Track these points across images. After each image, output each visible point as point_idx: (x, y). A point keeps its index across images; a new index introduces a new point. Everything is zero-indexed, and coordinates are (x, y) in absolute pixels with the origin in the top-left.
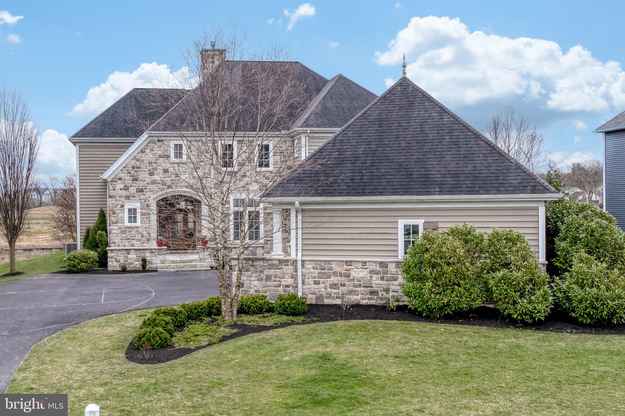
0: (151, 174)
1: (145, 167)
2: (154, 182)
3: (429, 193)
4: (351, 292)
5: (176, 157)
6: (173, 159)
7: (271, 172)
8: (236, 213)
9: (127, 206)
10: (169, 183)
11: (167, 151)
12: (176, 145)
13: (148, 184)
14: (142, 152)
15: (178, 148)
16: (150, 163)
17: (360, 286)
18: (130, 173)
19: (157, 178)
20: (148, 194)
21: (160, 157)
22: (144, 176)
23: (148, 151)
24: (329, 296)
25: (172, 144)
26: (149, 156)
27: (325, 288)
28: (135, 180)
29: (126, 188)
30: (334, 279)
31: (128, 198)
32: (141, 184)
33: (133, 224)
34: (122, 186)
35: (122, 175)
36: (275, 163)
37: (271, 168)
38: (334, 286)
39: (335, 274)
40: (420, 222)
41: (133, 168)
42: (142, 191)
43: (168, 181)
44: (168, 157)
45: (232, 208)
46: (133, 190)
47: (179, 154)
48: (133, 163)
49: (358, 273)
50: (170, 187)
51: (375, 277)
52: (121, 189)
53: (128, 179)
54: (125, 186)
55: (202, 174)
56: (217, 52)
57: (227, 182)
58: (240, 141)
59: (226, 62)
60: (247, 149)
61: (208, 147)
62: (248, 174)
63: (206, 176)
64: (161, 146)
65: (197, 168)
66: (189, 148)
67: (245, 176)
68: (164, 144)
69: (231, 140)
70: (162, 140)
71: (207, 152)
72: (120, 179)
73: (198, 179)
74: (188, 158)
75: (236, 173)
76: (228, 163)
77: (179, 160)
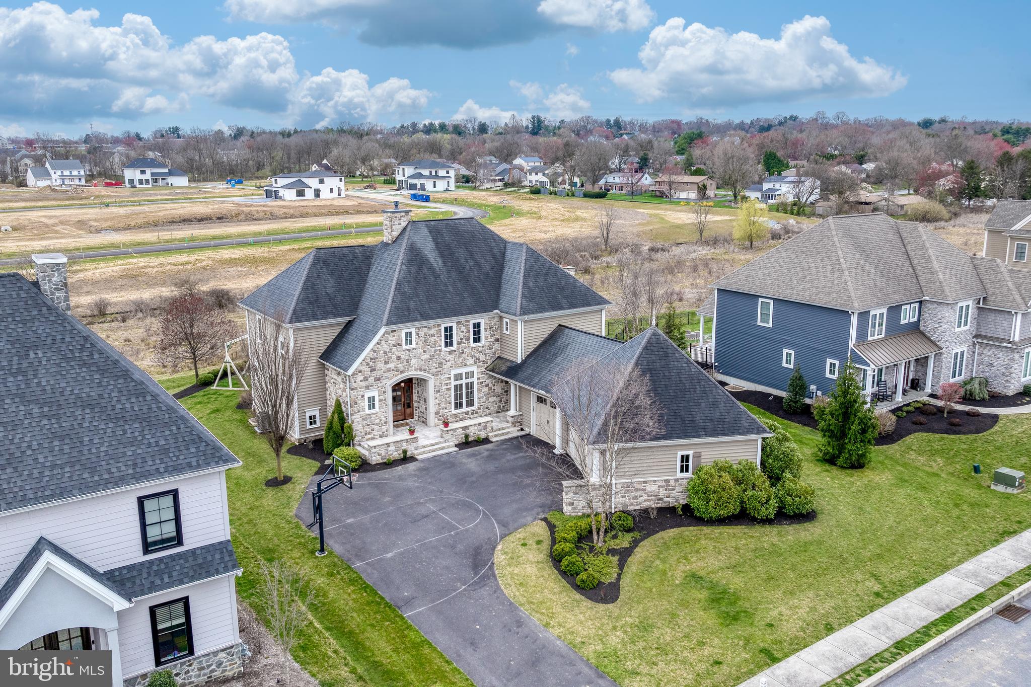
0: (386, 363)
1: (382, 357)
2: (389, 370)
3: (699, 436)
4: (646, 501)
5: (407, 344)
6: (404, 347)
7: (483, 347)
8: (456, 386)
9: (368, 394)
10: (402, 369)
11: (399, 339)
12: (406, 333)
13: (384, 372)
14: (379, 344)
15: (408, 335)
16: (385, 353)
17: (652, 496)
18: (368, 364)
19: (391, 365)
20: (384, 382)
21: (394, 346)
22: (380, 365)
23: (383, 342)
24: (632, 504)
25: (404, 332)
26: (385, 347)
27: (629, 500)
28: (373, 370)
29: (366, 379)
30: (635, 494)
31: (367, 387)
32: (378, 374)
33: (372, 411)
34: (362, 378)
35: (362, 368)
36: (486, 338)
37: (483, 342)
38: (635, 498)
39: (636, 490)
40: (690, 453)
41: (371, 359)
42: (379, 379)
43: (401, 367)
44: (400, 345)
45: (453, 383)
46: (371, 380)
47: (409, 341)
48: (371, 355)
49: (651, 488)
50: (402, 372)
51: (661, 489)
52: (361, 381)
53: (366, 370)
54: (365, 378)
55: (429, 356)
56: (403, 214)
57: (449, 361)
58: (458, 323)
59: (413, 223)
60: (463, 329)
61: (433, 331)
62: (465, 350)
63: (432, 357)
64: (394, 336)
65: (425, 351)
66: (418, 334)
67: (463, 353)
68: (396, 334)
69: (451, 322)
70: (395, 331)
71: (433, 336)
72: (360, 372)
73: (425, 361)
74: (417, 344)
75: (455, 351)
76: (449, 343)
77: (409, 347)
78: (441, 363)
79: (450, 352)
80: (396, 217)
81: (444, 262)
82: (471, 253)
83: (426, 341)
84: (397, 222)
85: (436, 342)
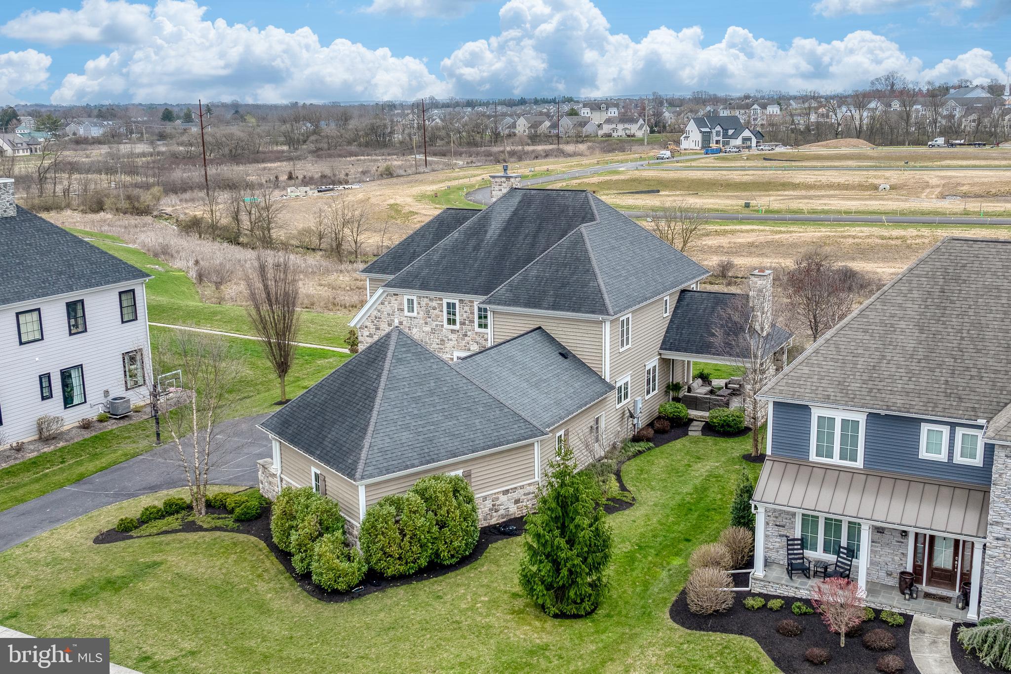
0: (390, 325)
1: (386, 318)
5: (408, 311)
6: (406, 313)
11: (401, 304)
12: (408, 300)
14: (382, 303)
15: (411, 302)
16: (389, 314)
18: (373, 322)
21: (396, 309)
22: (384, 326)
23: (386, 303)
25: (406, 298)
28: (378, 329)
34: (368, 333)
35: (367, 324)
37: (489, 330)
41: (376, 318)
44: (402, 310)
47: (411, 309)
48: (374, 313)
52: (367, 336)
53: (373, 328)
54: (370, 334)
55: (430, 330)
57: (451, 340)
58: (461, 301)
59: (513, 190)
60: (467, 308)
61: (434, 304)
62: (469, 333)
63: (433, 331)
64: (396, 300)
65: (426, 323)
66: (419, 304)
67: (466, 335)
68: (399, 298)
69: (453, 298)
70: (397, 295)
71: (434, 309)
72: (366, 327)
73: (427, 333)
74: (418, 313)
75: (458, 331)
76: (451, 321)
77: (410, 314)
78: (442, 340)
79: (453, 331)
80: (496, 182)
81: (500, 236)
83: (428, 312)
84: (497, 188)
85: (437, 316)
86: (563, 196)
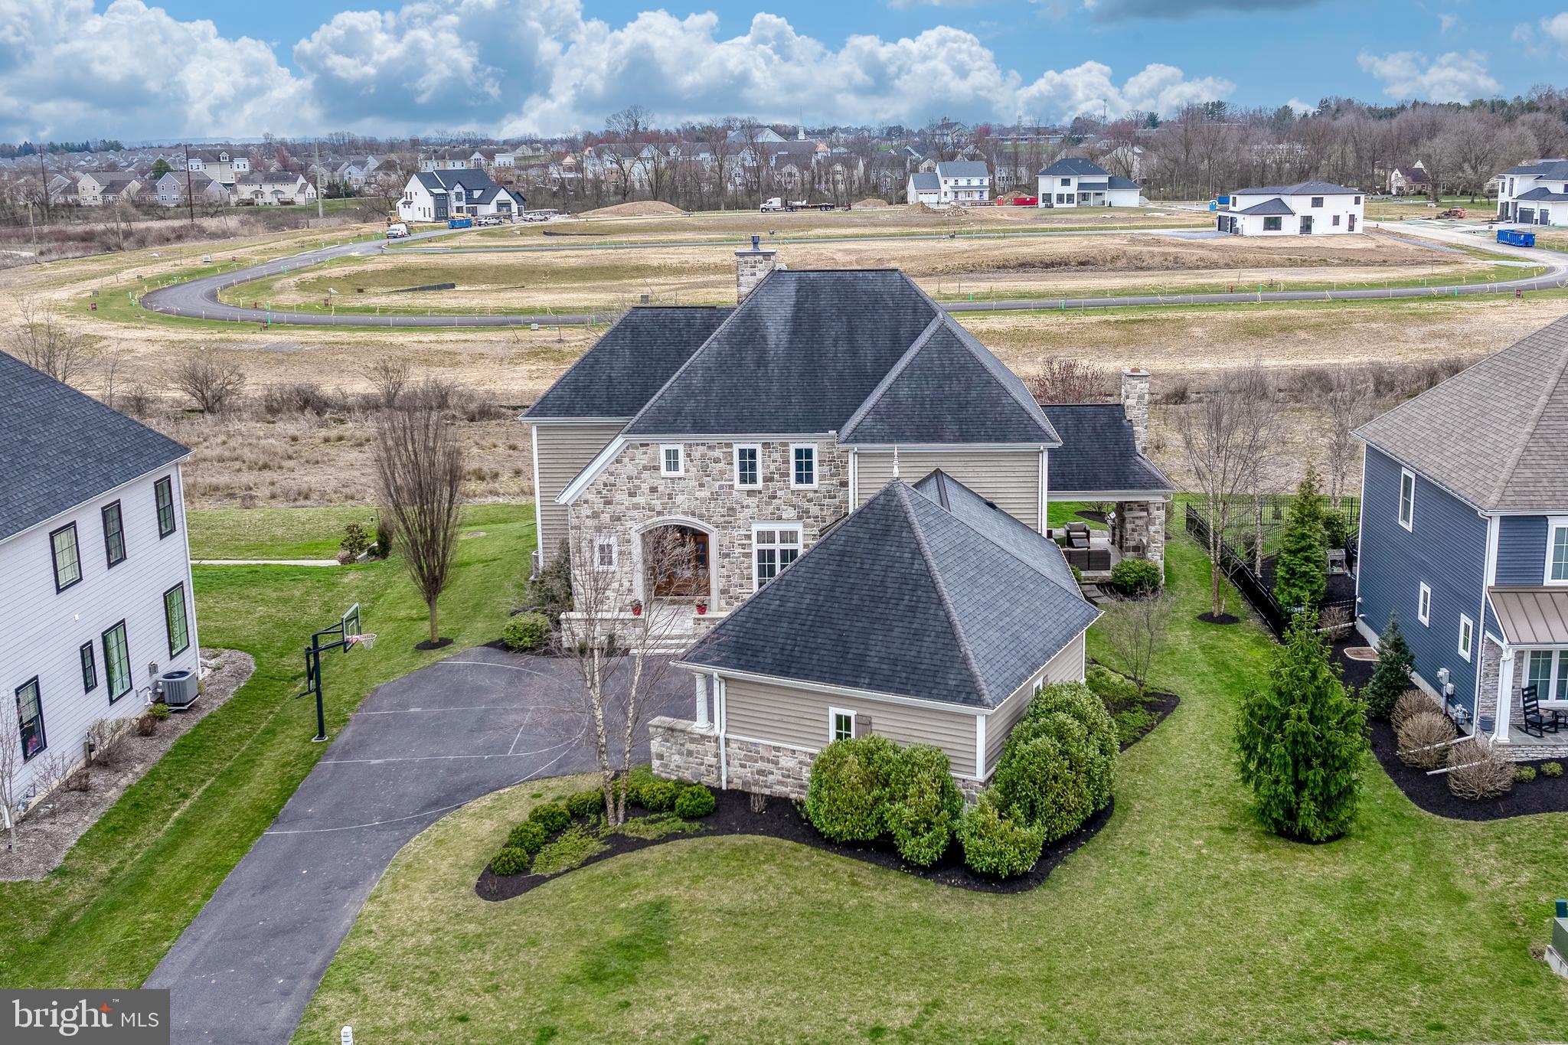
0: (632, 494)
1: (623, 484)
2: (636, 507)
4: (780, 783)
5: (669, 469)
6: (664, 472)
7: (816, 492)
8: (761, 553)
9: (600, 541)
10: (659, 508)
11: (654, 459)
12: (668, 452)
13: (628, 509)
14: (618, 461)
15: (672, 455)
16: (630, 478)
17: (789, 776)
18: (600, 493)
19: (640, 500)
20: (629, 524)
21: (645, 468)
22: (621, 497)
23: (626, 460)
24: (756, 783)
25: (663, 448)
26: (629, 468)
27: (752, 773)
28: (608, 503)
29: (595, 515)
30: (760, 765)
31: (598, 530)
32: (619, 509)
33: (606, 568)
34: (589, 512)
35: (589, 497)
36: (822, 477)
37: (815, 485)
38: (761, 772)
39: (762, 758)
40: (851, 713)
41: (605, 485)
42: (619, 519)
43: (657, 504)
44: (657, 468)
45: (756, 547)
46: (605, 518)
47: (673, 465)
48: (604, 478)
49: (787, 762)
50: (659, 513)
51: (805, 769)
52: (588, 517)
53: (598, 503)
54: (594, 512)
55: (708, 494)
56: (761, 258)
57: (748, 507)
58: (766, 445)
59: (776, 274)
60: (776, 456)
61: (717, 453)
62: (779, 493)
63: (715, 497)
64: (645, 453)
65: (701, 485)
66: (689, 455)
67: (775, 497)
68: (650, 450)
69: (753, 442)
70: (648, 445)
71: (717, 461)
72: (586, 502)
73: (703, 501)
74: (687, 471)
75: (760, 492)
76: (748, 475)
77: (673, 474)
78: (731, 509)
79: (750, 493)
80: (746, 262)
81: (791, 342)
82: (851, 331)
83: (704, 468)
84: (748, 271)
85: (722, 473)
86: (865, 279)
